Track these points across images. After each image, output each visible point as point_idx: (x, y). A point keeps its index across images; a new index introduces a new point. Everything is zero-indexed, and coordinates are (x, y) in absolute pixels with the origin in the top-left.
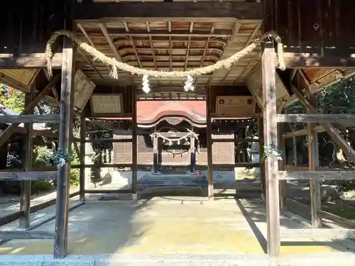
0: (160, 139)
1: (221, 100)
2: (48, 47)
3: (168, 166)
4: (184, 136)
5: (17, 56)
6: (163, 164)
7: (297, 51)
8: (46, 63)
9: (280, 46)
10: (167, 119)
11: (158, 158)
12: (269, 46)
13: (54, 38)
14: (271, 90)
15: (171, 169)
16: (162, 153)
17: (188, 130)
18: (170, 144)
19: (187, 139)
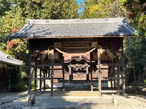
0: (72, 68)
1: (95, 54)
2: (48, 49)
3: (76, 81)
4: (84, 66)
5: (40, 51)
6: (73, 79)
7: (105, 49)
8: (48, 53)
9: (101, 48)
10: (75, 59)
11: (71, 77)
12: (99, 48)
13: (50, 47)
14: (99, 58)
15: (77, 82)
16: (73, 74)
17: (85, 63)
18: (77, 70)
19: (84, 68)
